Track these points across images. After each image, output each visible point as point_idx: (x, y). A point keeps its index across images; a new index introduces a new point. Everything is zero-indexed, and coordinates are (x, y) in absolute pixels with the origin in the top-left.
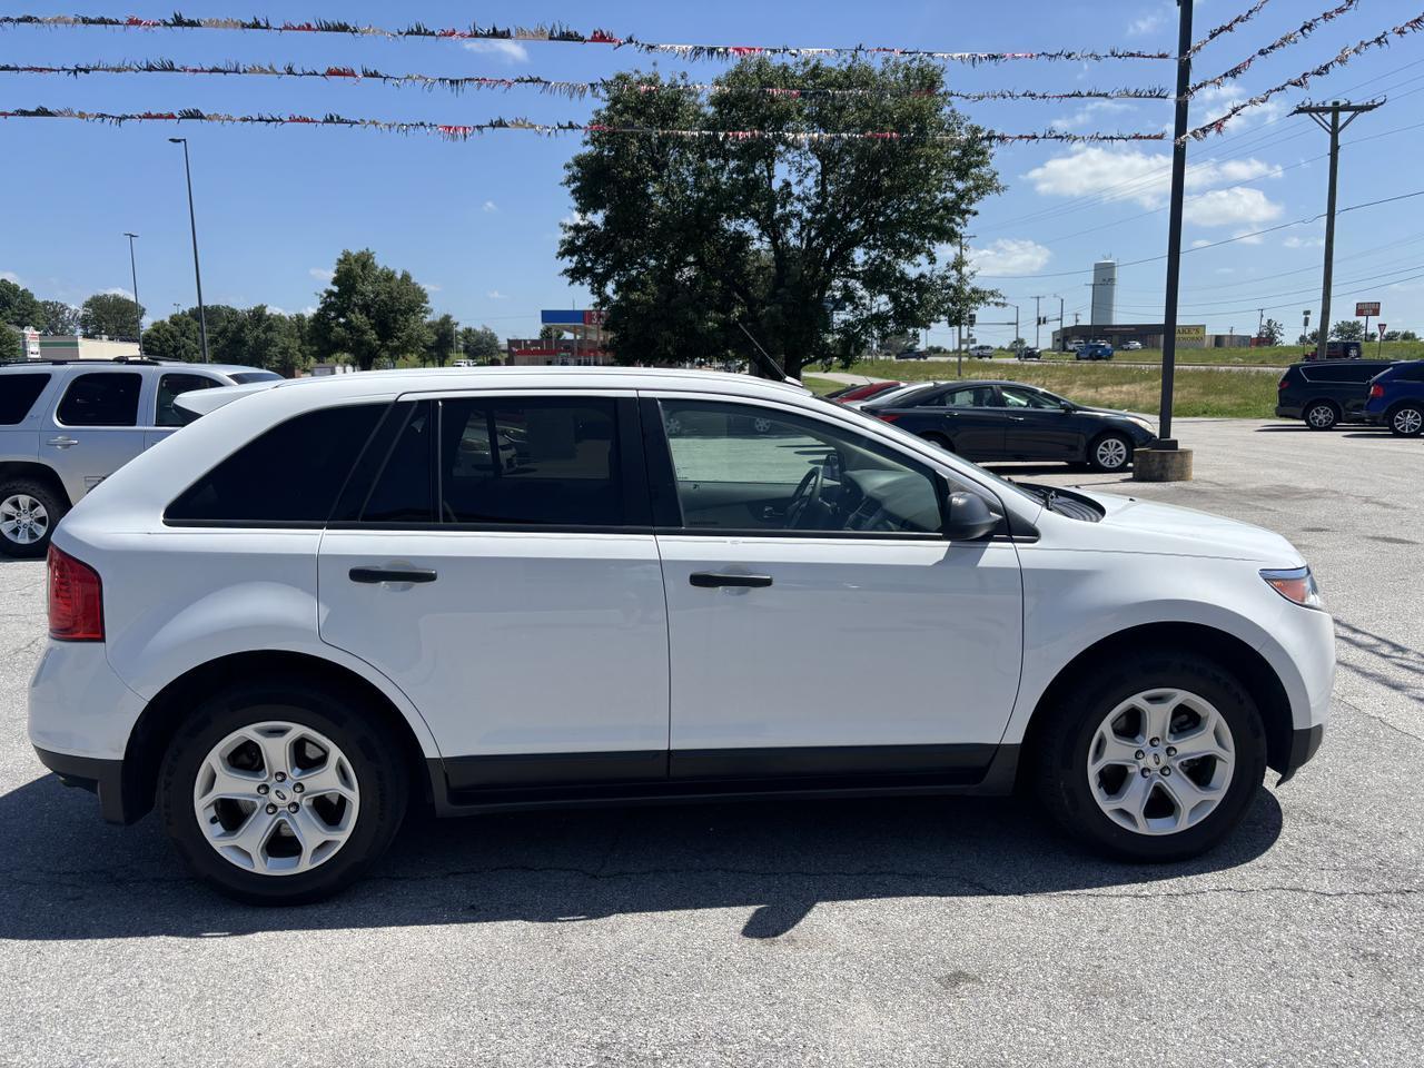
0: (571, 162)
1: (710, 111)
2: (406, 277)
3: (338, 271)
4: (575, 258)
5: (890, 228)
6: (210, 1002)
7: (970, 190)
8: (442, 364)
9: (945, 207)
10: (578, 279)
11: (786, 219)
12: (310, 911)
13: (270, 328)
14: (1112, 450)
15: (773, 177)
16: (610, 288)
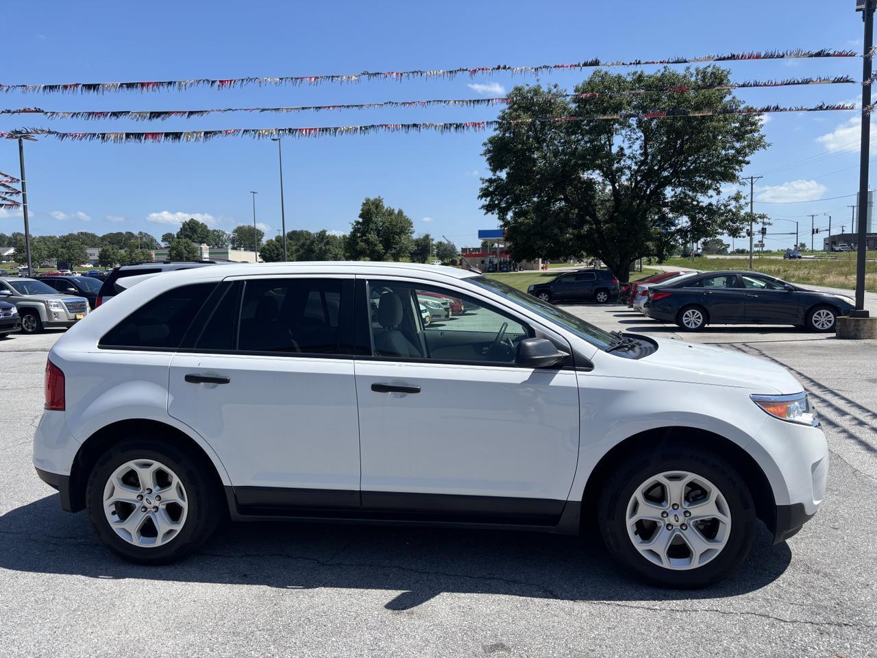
0: (487, 141)
1: (573, 106)
2: (400, 212)
3: (362, 210)
4: (489, 199)
5: (690, 174)
6: (79, 613)
7: (744, 147)
8: (424, 263)
9: (728, 159)
10: (490, 211)
11: (620, 170)
12: (160, 570)
13: (328, 243)
14: (823, 317)
15: (613, 144)
16: (510, 215)
